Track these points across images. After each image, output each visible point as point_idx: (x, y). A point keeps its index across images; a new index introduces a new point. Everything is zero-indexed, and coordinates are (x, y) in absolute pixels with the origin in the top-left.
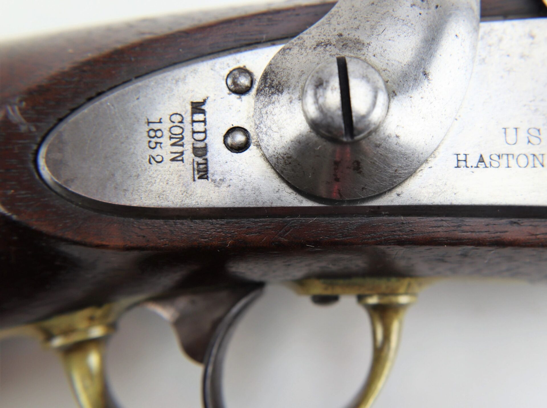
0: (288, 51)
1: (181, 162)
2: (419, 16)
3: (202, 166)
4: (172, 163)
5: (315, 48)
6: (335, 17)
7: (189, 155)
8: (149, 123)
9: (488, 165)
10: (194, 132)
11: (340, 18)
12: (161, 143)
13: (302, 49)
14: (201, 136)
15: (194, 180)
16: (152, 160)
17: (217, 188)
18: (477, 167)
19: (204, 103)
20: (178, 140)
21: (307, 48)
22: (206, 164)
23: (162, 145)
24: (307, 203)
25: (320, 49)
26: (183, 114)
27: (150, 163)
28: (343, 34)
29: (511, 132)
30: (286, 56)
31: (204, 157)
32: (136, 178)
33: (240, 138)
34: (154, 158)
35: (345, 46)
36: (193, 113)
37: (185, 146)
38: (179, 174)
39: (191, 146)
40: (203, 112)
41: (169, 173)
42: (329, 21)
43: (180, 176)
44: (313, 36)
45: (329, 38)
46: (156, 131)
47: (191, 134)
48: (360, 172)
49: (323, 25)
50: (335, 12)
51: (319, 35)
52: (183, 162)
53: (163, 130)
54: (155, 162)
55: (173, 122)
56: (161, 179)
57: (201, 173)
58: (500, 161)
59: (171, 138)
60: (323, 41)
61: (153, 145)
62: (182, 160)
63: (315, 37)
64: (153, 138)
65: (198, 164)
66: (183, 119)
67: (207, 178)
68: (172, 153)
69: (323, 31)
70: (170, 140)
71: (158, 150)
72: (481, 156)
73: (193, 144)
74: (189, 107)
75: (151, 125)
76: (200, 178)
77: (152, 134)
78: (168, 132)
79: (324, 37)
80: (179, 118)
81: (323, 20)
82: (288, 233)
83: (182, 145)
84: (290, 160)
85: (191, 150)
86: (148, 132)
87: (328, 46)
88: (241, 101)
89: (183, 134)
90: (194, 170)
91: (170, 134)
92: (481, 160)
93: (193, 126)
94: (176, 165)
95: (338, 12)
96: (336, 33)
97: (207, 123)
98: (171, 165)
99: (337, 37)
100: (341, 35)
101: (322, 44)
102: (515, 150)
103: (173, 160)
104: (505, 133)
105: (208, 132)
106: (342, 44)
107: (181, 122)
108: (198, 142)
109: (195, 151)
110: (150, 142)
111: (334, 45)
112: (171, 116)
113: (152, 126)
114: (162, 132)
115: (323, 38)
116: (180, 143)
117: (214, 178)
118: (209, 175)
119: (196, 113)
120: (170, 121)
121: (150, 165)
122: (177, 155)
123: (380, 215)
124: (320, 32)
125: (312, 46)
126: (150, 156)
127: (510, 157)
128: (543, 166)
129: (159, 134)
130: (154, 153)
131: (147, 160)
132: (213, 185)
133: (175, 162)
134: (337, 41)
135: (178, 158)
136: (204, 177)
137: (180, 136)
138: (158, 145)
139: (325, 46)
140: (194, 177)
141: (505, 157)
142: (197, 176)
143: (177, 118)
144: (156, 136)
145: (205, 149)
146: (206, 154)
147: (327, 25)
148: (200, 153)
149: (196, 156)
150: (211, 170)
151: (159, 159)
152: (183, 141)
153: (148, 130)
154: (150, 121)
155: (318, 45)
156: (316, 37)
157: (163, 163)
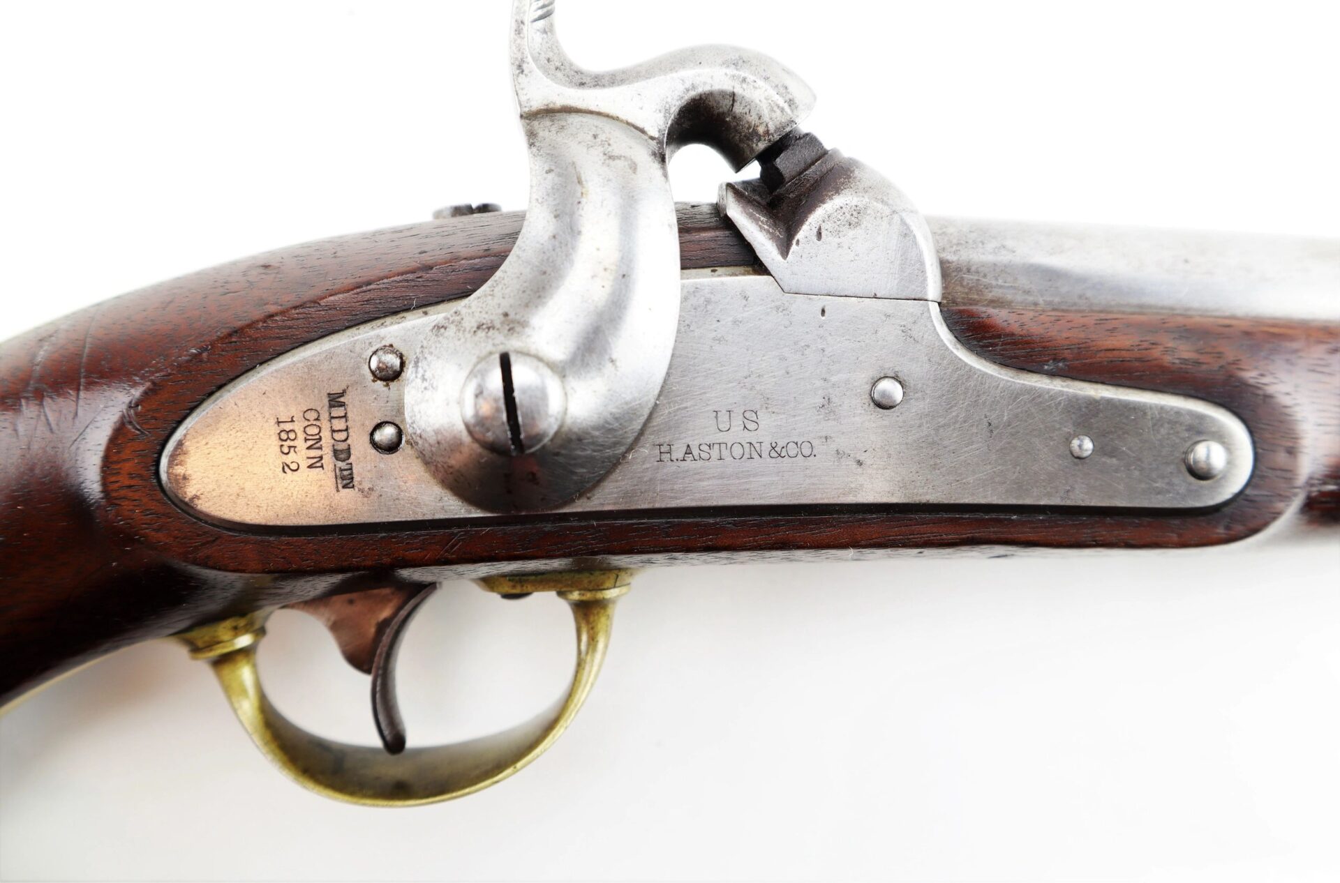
0: (442, 330)
1: (321, 469)
2: (602, 289)
3: (346, 473)
4: (310, 471)
5: (475, 332)
6: (500, 287)
7: (328, 460)
8: (279, 422)
9: (697, 458)
10: (333, 431)
11: (506, 288)
12: (295, 447)
13: (459, 330)
14: (342, 436)
15: (338, 491)
16: (286, 468)
17: (366, 499)
18: (684, 460)
19: (342, 394)
20: (315, 441)
21: (464, 331)
22: (351, 469)
23: (296, 450)
24: (477, 514)
25: (481, 334)
26: (319, 409)
27: (284, 472)
28: (509, 313)
29: (724, 417)
30: (441, 338)
31: (348, 462)
32: (270, 490)
33: (388, 433)
34: (288, 466)
35: (511, 331)
36: (331, 406)
37: (323, 449)
38: (319, 483)
39: (331, 448)
40: (342, 405)
41: (307, 483)
42: (493, 291)
43: (321, 486)
44: (473, 313)
45: (492, 317)
46: (288, 432)
47: (330, 434)
48: (537, 484)
49: (485, 296)
50: (500, 277)
51: (481, 312)
52: (323, 469)
53: (296, 431)
54: (289, 471)
55: (308, 420)
56: (298, 492)
57: (345, 482)
58: (711, 452)
59: (306, 440)
60: (485, 321)
61: (286, 450)
62: (322, 466)
63: (475, 314)
64: (286, 440)
65: (341, 470)
66: (319, 416)
67: (353, 487)
68: (308, 458)
69: (484, 306)
70: (306, 442)
71: (292, 456)
72: (688, 446)
73: (333, 446)
74: (326, 401)
75: (281, 424)
76: (345, 487)
77: (284, 436)
78: (303, 433)
79: (486, 316)
80: (314, 415)
81: (485, 288)
82: (455, 548)
83: (320, 448)
84: (451, 470)
85: (331, 454)
86: (279, 434)
87: (491, 329)
88: (389, 389)
89: (321, 434)
90: (336, 478)
91: (305, 435)
92: (688, 451)
93: (331, 424)
94: (315, 473)
95: (503, 279)
96: (500, 311)
97: (350, 418)
98: (309, 473)
99: (502, 317)
100: (506, 315)
101: (484, 327)
102: (728, 438)
103: (310, 467)
104: (716, 417)
105: (350, 431)
106: (508, 328)
107: (317, 419)
108: (339, 443)
109: (336, 453)
110: (282, 446)
111: (498, 329)
112: (305, 412)
113: (283, 426)
114: (296, 434)
115: (485, 318)
116: (318, 445)
117: (361, 487)
118: (355, 483)
119: (334, 406)
120: (304, 419)
121: (285, 474)
122: (315, 460)
123: (568, 521)
124: (482, 308)
125: (472, 327)
126: (283, 463)
127: (723, 446)
128: (761, 457)
129: (292, 436)
130: (288, 459)
131: (281, 469)
132: (361, 496)
133: (314, 469)
134: (502, 323)
135: (316, 464)
136: (349, 486)
137: (318, 437)
138: (292, 449)
139: (487, 330)
140: (337, 487)
141: (716, 447)
142: (340, 486)
143: (312, 415)
144: (288, 438)
145: (348, 451)
146: (349, 457)
147: (490, 297)
148: (342, 456)
149: (337, 459)
150: (357, 479)
151: (294, 466)
152: (321, 443)
153: (279, 432)
154: (280, 420)
155: (478, 328)
156: (477, 314)
157: (299, 471)
